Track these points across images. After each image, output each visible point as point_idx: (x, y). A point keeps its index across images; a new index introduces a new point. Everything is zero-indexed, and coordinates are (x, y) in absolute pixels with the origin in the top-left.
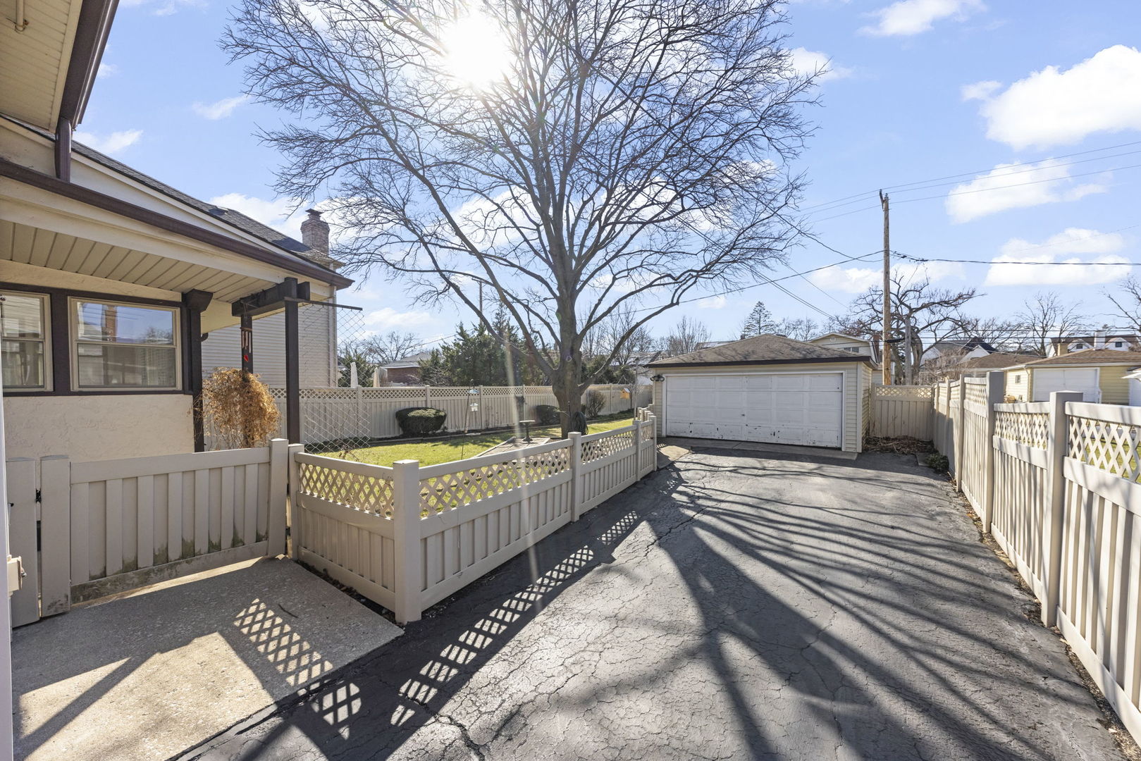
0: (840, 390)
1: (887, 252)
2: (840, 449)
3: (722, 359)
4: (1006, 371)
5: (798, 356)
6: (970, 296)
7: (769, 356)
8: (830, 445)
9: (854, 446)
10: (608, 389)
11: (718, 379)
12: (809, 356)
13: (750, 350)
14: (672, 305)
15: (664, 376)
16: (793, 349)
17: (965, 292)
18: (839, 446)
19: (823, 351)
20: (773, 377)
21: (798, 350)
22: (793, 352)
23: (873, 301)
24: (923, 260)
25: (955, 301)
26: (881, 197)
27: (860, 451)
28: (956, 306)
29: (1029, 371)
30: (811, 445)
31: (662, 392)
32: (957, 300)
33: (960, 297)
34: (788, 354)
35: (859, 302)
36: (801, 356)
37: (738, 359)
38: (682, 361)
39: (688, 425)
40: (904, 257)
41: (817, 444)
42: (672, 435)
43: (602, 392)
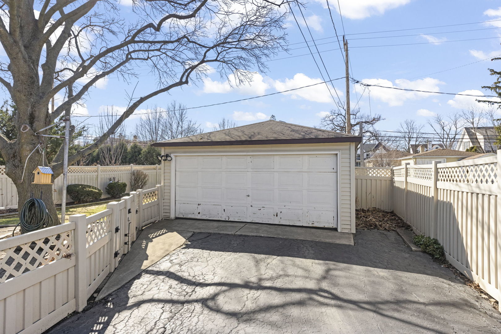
0: (335, 170)
1: (347, 78)
2: (336, 229)
3: (228, 139)
4: (400, 161)
5: (297, 136)
6: (378, 119)
7: (272, 136)
8: (326, 226)
9: (349, 227)
10: (154, 169)
11: (224, 159)
12: (307, 137)
13: (256, 131)
14: (180, 83)
15: (172, 155)
16: (293, 131)
17: (376, 117)
18: (335, 226)
19: (319, 132)
20: (275, 156)
21: (297, 131)
22: (293, 133)
23: (333, 119)
24: (368, 85)
25: (371, 121)
26: (344, 41)
27: (355, 232)
28: (372, 124)
29: (414, 160)
30: (311, 225)
31: (170, 173)
32: (372, 121)
33: (374, 119)
34: (288, 135)
35: (326, 119)
36: (300, 136)
37: (244, 139)
38: (189, 140)
39: (197, 206)
40: (358, 82)
41: (316, 225)
42: (182, 216)
43: (145, 172)
